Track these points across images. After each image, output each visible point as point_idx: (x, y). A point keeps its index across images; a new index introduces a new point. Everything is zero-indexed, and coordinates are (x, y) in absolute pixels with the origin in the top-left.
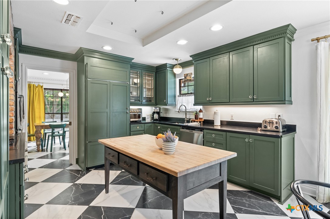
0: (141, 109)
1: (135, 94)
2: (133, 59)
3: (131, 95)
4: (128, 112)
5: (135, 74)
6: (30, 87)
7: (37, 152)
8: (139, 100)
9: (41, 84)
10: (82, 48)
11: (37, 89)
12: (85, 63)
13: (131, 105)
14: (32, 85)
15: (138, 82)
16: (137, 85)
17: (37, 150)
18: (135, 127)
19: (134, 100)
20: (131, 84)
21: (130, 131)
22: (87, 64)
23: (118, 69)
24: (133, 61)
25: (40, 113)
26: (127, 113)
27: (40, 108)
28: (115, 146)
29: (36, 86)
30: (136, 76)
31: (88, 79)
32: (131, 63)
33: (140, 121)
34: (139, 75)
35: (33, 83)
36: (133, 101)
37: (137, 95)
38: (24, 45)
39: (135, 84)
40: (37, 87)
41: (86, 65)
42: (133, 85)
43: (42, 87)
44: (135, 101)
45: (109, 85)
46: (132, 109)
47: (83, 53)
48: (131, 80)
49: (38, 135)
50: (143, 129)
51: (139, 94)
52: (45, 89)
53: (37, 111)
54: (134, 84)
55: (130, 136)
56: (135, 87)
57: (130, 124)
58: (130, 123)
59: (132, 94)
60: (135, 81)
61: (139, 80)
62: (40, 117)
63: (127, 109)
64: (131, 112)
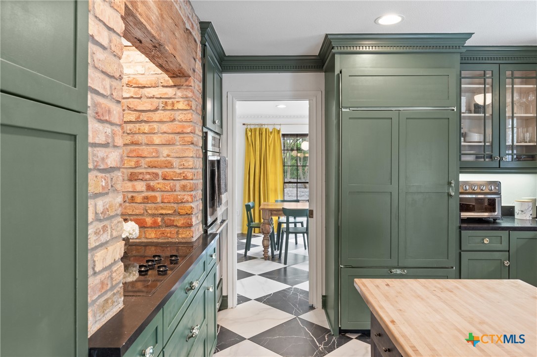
0: (498, 184)
1: (476, 137)
2: (470, 35)
3: (465, 141)
4: (453, 194)
5: (477, 80)
6: (262, 134)
7: (263, 261)
8: (491, 157)
9: (277, 126)
10: (329, 37)
11: (271, 136)
12: (337, 72)
13: (461, 172)
14: (264, 130)
15: (489, 101)
16: (484, 113)
17: (263, 257)
18: (478, 240)
19: (474, 156)
20: (463, 109)
21: (460, 248)
22: (341, 72)
23: (422, 72)
24: (468, 43)
25: (276, 181)
26: (449, 195)
27: (276, 174)
28: (393, 322)
29: (271, 130)
30: (480, 84)
31: (343, 110)
32: (463, 50)
33: (495, 220)
34: (489, 81)
35: (266, 127)
36: (471, 158)
37: (482, 140)
38: (229, 56)
39: (477, 108)
40: (271, 133)
41: (338, 75)
42: (470, 112)
43: (279, 132)
44: (477, 158)
45: (395, 121)
46: (466, 183)
47: (333, 48)
48: (464, 100)
49: (265, 228)
50: (504, 246)
51: (489, 138)
52: (284, 135)
53: (271, 177)
54: (473, 108)
55: (460, 278)
56: (479, 118)
57: (460, 227)
58: (459, 225)
59: (468, 139)
60: (479, 99)
61: (489, 96)
62: (276, 190)
63: (449, 184)
64: (462, 193)
